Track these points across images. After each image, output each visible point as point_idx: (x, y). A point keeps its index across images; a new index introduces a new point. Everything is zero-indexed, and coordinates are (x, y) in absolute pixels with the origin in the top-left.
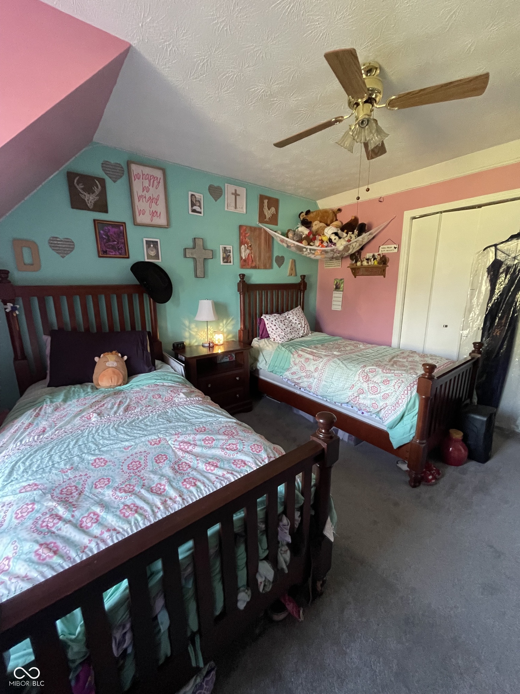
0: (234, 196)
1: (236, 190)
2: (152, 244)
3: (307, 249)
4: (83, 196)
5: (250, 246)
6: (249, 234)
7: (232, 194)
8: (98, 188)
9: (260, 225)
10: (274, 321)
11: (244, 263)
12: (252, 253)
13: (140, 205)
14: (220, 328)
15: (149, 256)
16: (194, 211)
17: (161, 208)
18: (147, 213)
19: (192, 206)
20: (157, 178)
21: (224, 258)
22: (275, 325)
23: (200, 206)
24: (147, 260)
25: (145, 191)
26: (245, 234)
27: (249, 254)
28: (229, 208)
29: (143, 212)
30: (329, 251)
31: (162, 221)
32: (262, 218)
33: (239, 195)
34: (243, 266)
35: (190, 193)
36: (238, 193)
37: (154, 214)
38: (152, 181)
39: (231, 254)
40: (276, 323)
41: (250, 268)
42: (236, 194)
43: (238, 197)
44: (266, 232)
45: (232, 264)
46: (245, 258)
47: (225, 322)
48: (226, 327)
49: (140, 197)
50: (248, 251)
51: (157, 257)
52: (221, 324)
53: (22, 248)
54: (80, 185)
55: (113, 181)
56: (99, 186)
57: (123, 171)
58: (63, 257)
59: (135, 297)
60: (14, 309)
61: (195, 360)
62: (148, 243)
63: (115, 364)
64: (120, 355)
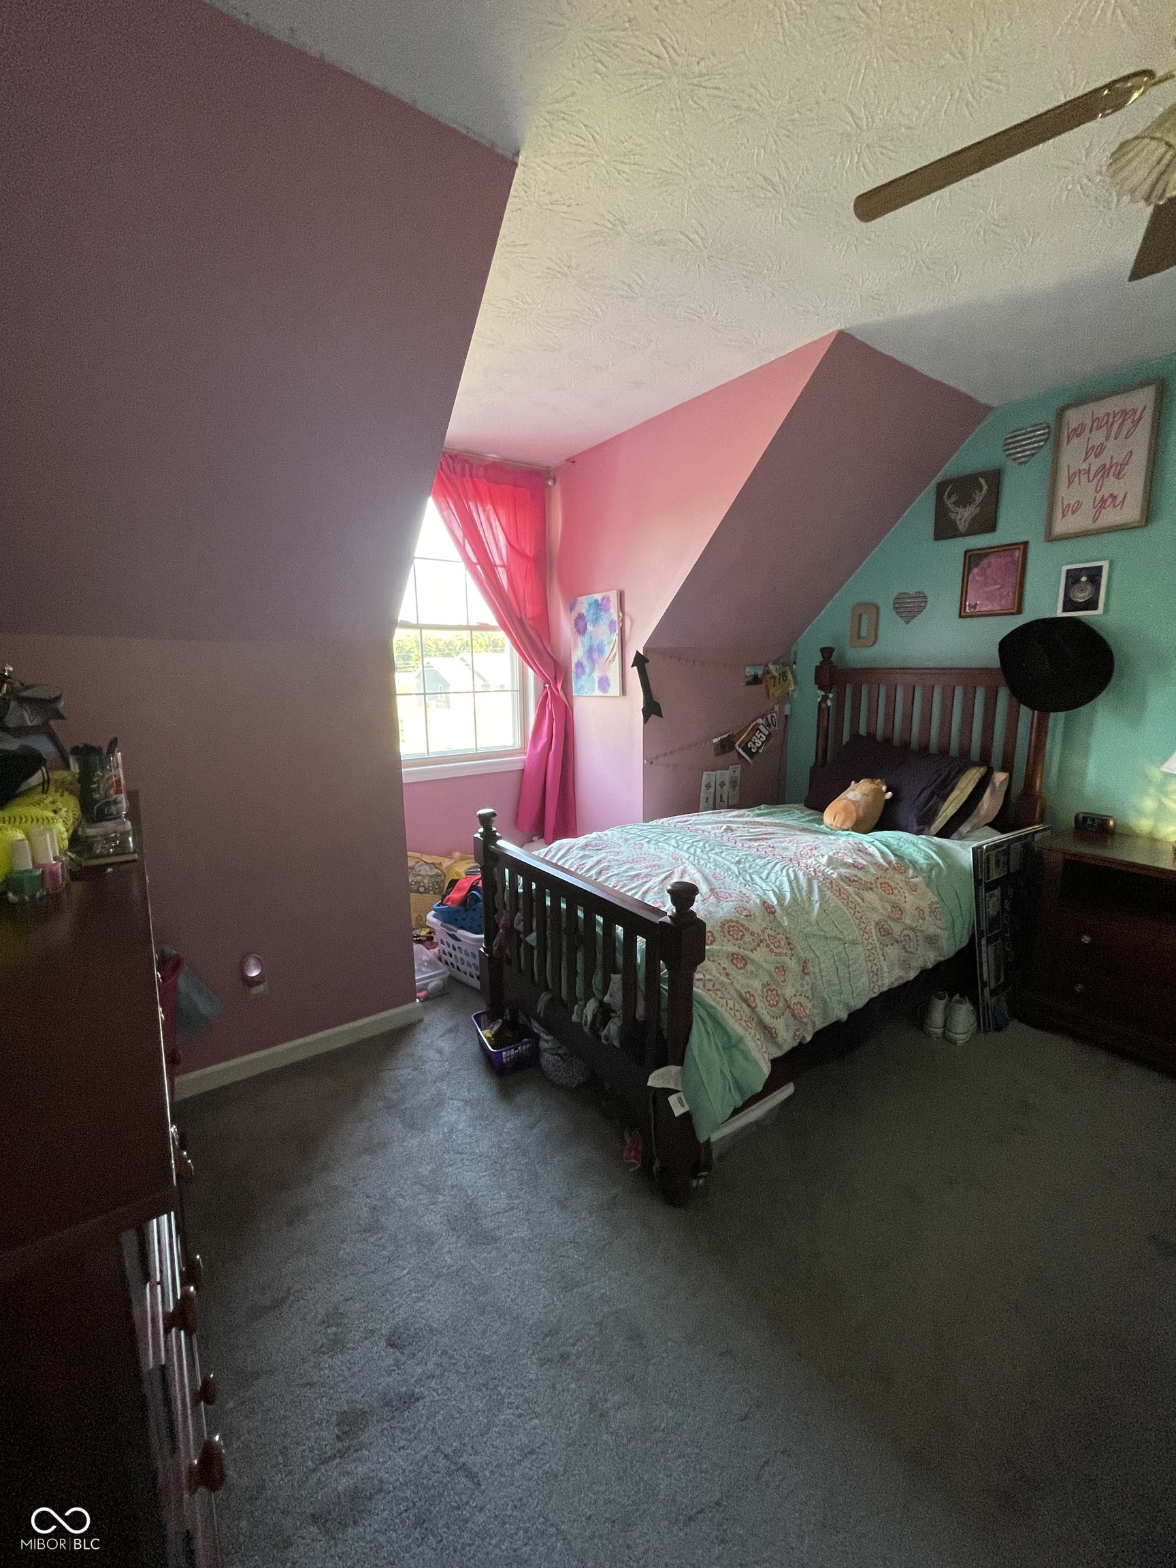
2: (1084, 577)
4: (953, 516)
8: (981, 489)
13: (1069, 495)
15: (1069, 605)
17: (1130, 482)
18: (1087, 505)
20: (1135, 411)
24: (1060, 614)
25: (1091, 458)
29: (1074, 509)
31: (1128, 515)
37: (1104, 503)
38: (1115, 426)
49: (1072, 476)
51: (1090, 605)
53: (860, 615)
54: (954, 498)
55: (1021, 463)
56: (985, 487)
57: (1048, 433)
58: (907, 622)
59: (1003, 696)
60: (825, 698)
61: (1061, 857)
62: (1073, 578)
63: (859, 797)
64: (884, 788)
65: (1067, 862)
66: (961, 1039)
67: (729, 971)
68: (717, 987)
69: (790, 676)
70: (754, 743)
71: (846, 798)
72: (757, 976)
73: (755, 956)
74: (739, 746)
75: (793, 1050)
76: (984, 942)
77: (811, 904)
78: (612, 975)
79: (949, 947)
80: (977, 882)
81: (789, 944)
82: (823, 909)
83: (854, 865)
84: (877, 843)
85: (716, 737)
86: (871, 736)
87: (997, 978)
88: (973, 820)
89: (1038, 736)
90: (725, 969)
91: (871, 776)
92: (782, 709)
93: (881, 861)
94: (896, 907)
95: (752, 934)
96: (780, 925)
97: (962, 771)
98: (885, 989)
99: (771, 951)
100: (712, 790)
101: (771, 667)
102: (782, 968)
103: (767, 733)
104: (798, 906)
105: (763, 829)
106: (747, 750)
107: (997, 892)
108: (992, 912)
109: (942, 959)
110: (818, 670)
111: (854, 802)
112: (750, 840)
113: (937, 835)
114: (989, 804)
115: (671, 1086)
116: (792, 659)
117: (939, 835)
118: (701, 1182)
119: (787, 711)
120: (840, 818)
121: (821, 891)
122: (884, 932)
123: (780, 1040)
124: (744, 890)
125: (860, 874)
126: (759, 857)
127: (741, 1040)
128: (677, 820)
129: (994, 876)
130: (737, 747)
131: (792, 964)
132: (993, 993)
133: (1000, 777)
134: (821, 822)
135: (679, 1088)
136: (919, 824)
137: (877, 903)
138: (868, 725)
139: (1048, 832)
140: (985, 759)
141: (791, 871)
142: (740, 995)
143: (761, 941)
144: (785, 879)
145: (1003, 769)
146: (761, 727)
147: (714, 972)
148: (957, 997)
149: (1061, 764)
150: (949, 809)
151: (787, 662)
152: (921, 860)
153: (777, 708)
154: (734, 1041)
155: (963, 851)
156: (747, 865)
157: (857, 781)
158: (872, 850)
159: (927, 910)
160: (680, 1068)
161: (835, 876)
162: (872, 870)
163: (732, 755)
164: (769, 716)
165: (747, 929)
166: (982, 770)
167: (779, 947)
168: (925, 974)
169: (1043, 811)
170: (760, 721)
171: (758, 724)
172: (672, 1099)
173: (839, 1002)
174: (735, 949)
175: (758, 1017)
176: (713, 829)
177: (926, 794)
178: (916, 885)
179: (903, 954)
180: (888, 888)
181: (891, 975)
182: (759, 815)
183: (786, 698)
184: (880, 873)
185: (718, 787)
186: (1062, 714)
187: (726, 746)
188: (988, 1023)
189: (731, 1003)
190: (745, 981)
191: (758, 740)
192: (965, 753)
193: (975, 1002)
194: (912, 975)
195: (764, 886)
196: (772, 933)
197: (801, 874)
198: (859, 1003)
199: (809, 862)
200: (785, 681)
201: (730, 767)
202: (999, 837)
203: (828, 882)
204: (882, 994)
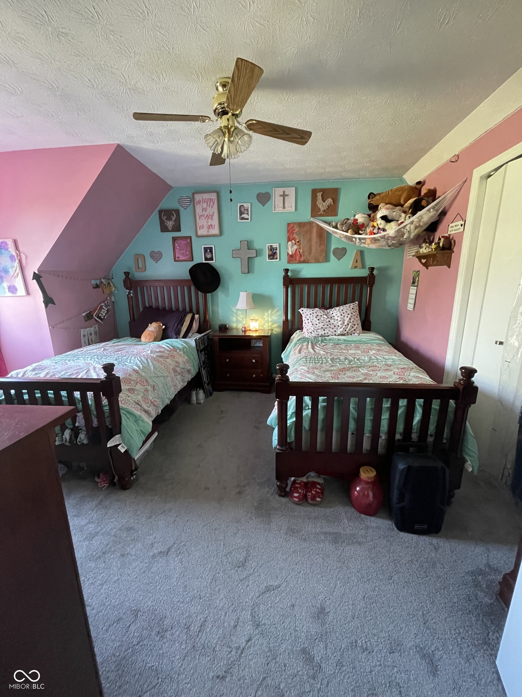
0: (282, 198)
1: (284, 192)
2: (208, 250)
3: (356, 238)
4: (166, 224)
5: (298, 242)
6: (297, 230)
7: (281, 196)
8: (174, 216)
9: (312, 219)
10: (309, 315)
11: (291, 258)
12: (300, 248)
13: (200, 222)
14: (265, 317)
15: (206, 259)
16: (243, 219)
17: (215, 222)
18: (205, 227)
19: (241, 214)
20: (213, 199)
21: (269, 256)
22: (308, 319)
23: (248, 214)
24: (204, 262)
25: (204, 212)
26: (293, 231)
27: (296, 250)
28: (276, 210)
29: (202, 227)
30: (379, 238)
31: (216, 231)
32: (315, 211)
33: (287, 195)
34: (289, 262)
35: (239, 205)
36: (286, 193)
37: (210, 227)
38: (209, 202)
39: (278, 251)
40: (310, 317)
41: (298, 263)
42: (284, 196)
43: (286, 198)
44: (318, 225)
45: (278, 260)
46: (292, 253)
47: (270, 312)
48: (271, 317)
49: (201, 216)
50: (295, 247)
51: (212, 259)
52: (266, 314)
53: (138, 259)
54: (165, 217)
55: (185, 209)
56: (175, 215)
57: (191, 200)
58: (157, 263)
59: (193, 288)
60: (129, 293)
61: (217, 338)
62: (206, 249)
63: (153, 329)
64: (161, 325)
65: (219, 339)
66: (202, 401)
67: (129, 395)
68: (126, 402)
69: (111, 284)
70: (102, 314)
71: (149, 330)
72: (139, 394)
73: (136, 388)
74: (95, 316)
75: (156, 417)
76: (203, 369)
77: (150, 367)
78: (77, 414)
79: (194, 373)
80: (198, 350)
81: (147, 381)
82: (154, 368)
83: (160, 352)
84: (165, 344)
85: (84, 313)
86: (151, 307)
87: (208, 380)
88: (192, 332)
89: (205, 301)
90: (127, 395)
91: (156, 321)
92: (111, 298)
93: (168, 349)
94: (177, 362)
95: (133, 381)
96: (142, 376)
97: (185, 316)
98: (179, 390)
99: (142, 385)
100: (87, 337)
101: (103, 280)
102: (147, 390)
103: (107, 309)
104: (145, 368)
105: (120, 347)
106: (99, 318)
107: (203, 353)
108: (203, 359)
109: (193, 377)
110: (125, 281)
111: (152, 331)
112: (117, 351)
113: (182, 338)
114: (195, 326)
115: (118, 443)
116: (111, 277)
117: (183, 338)
118: (134, 477)
119: (113, 300)
120: (148, 338)
121: (152, 362)
122: (175, 371)
123: (152, 414)
124: (124, 368)
125: (163, 354)
126: (124, 356)
127: (140, 417)
128: (77, 351)
129: (202, 348)
130: (94, 317)
131: (149, 388)
132: (208, 385)
133: (197, 316)
134: (140, 341)
135: (121, 442)
136: (176, 335)
137: (171, 363)
138: (149, 303)
139: (212, 332)
140: (191, 311)
141: (138, 358)
142: (135, 402)
143: (137, 382)
144: (138, 361)
145: (197, 314)
146: (104, 307)
147: (124, 397)
148: (198, 389)
149: (212, 311)
150: (184, 329)
151: (109, 279)
152: (180, 346)
153: (108, 298)
154: (138, 418)
155: (192, 341)
156: (120, 360)
157: (151, 324)
158: (163, 346)
159: (186, 362)
160: (120, 435)
161: (155, 356)
162: (166, 352)
163: (93, 320)
164: (106, 302)
165: (131, 380)
166: (191, 314)
167: (144, 383)
168: (189, 383)
169: (210, 325)
170: (102, 304)
171: (102, 306)
172: (119, 448)
173: (167, 398)
174: (129, 387)
175: (143, 408)
176: (97, 351)
177: (176, 325)
178: (181, 354)
179: (181, 377)
180: (172, 356)
181: (181, 385)
182: (114, 343)
183: (111, 294)
184: (169, 353)
185: (89, 336)
186: (210, 294)
187: (89, 317)
188: (208, 395)
189: (133, 406)
190: (135, 397)
191: (103, 313)
192: (184, 310)
193: (204, 390)
194: (186, 384)
195: (131, 365)
196: (140, 379)
197: (143, 358)
198: (172, 397)
199: (144, 354)
200: (110, 286)
201: (93, 326)
202: (200, 336)
203: (153, 359)
204: (179, 392)
